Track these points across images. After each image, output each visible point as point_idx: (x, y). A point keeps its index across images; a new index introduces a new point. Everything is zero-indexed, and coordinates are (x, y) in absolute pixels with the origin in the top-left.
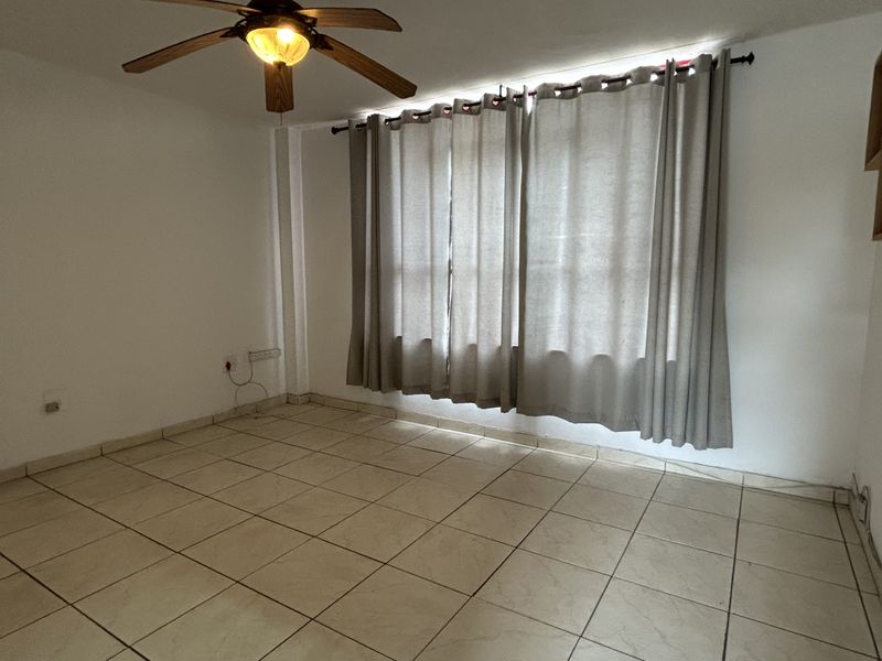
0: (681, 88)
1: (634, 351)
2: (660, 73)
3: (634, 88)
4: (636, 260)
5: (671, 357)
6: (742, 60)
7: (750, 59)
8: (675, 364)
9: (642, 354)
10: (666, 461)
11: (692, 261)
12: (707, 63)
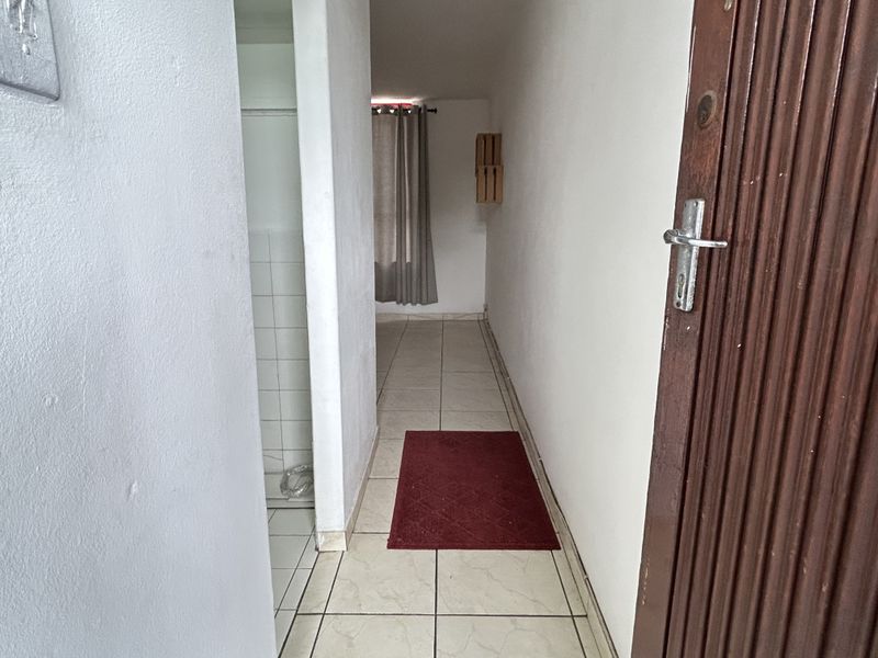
0: (405, 118)
1: (390, 259)
2: (396, 110)
3: (382, 116)
4: (389, 209)
5: (408, 260)
6: (432, 111)
7: (435, 111)
8: (411, 264)
9: (394, 260)
10: (408, 315)
11: (416, 209)
12: (417, 109)
